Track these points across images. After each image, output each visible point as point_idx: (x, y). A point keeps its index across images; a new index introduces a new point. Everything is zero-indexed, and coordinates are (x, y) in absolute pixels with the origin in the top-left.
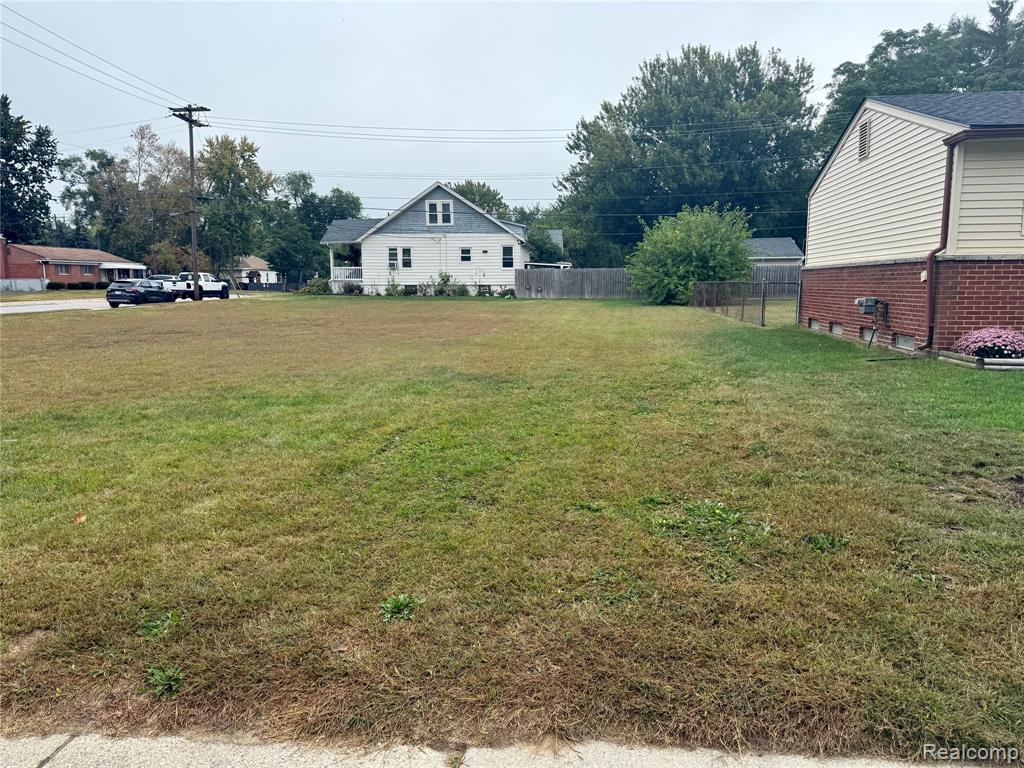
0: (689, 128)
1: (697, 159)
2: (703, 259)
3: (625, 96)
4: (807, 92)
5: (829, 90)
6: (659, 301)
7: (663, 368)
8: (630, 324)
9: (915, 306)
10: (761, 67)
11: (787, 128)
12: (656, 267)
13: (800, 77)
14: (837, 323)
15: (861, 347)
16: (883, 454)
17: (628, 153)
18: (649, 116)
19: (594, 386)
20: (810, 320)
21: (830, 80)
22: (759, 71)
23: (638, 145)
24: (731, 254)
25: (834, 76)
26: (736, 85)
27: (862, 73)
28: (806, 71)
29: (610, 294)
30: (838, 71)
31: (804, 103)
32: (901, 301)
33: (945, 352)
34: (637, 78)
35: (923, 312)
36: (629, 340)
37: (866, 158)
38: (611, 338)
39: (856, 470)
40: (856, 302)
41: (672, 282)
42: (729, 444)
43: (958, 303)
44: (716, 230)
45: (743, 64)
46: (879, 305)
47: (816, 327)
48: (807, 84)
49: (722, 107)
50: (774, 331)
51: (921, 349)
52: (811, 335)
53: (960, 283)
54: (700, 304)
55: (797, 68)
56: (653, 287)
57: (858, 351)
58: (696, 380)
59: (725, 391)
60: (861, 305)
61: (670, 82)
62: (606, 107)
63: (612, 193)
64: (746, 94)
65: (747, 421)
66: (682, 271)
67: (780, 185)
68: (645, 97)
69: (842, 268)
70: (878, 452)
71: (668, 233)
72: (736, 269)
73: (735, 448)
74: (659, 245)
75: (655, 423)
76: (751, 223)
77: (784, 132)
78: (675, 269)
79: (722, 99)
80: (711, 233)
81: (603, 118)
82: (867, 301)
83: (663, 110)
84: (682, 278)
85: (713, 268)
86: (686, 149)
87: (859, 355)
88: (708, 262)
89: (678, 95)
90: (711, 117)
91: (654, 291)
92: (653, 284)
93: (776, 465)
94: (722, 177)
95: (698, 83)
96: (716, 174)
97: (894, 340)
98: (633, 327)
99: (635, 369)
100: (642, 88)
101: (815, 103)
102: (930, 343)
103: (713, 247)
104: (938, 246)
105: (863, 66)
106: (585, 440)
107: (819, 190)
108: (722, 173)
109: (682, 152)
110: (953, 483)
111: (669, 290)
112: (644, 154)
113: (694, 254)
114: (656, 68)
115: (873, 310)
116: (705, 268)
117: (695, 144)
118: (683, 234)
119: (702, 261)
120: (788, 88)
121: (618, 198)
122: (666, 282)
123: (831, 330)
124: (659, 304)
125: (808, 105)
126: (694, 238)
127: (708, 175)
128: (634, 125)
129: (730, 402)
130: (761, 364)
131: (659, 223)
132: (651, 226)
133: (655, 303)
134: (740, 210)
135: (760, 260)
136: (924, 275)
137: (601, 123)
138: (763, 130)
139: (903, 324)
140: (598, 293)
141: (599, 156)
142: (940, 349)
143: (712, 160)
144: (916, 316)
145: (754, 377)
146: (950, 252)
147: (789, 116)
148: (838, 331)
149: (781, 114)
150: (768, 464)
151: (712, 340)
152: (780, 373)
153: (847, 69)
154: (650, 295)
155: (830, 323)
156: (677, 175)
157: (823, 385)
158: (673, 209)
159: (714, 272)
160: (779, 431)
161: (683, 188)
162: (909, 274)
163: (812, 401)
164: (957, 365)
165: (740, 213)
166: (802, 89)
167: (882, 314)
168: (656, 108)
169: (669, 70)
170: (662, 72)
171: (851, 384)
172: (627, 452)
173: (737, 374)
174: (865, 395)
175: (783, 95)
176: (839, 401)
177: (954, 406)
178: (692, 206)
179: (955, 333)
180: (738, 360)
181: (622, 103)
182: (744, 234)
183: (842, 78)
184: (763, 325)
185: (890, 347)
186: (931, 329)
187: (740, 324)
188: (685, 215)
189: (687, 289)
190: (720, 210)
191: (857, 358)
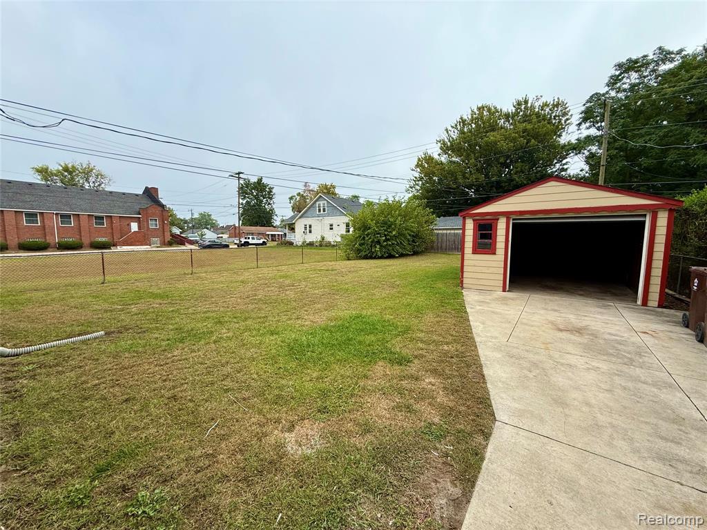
183: (577, 141)
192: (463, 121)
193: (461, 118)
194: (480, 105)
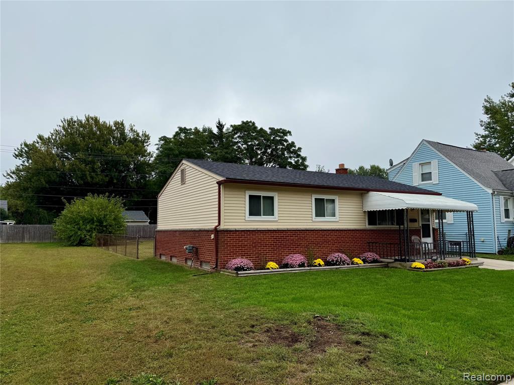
0: (90, 155)
1: (94, 170)
2: (100, 222)
3: (52, 134)
4: (148, 146)
5: (157, 146)
6: (75, 244)
7: (94, 289)
8: (61, 259)
9: (209, 249)
10: (126, 131)
11: (140, 161)
12: (73, 225)
13: (144, 139)
14: (174, 256)
15: (188, 268)
16: (216, 328)
17: (54, 163)
18: (67, 145)
19: (51, 306)
20: (160, 254)
21: (158, 143)
22: (124, 133)
23: (60, 159)
24: (115, 219)
25: (159, 141)
26: (114, 138)
27: (171, 142)
28: (147, 137)
29: (42, 240)
30: (161, 139)
31: (146, 151)
32: (203, 247)
33: (223, 270)
34: (60, 126)
35: (213, 252)
36: (64, 271)
37: (184, 184)
38: (51, 270)
39: (208, 339)
40: (185, 248)
41: (82, 234)
42: (145, 335)
43: (226, 248)
44: (107, 207)
45: (117, 129)
46: (194, 249)
47: (163, 258)
48: (147, 142)
49: (106, 146)
50: (144, 261)
51: (214, 268)
52: (162, 263)
53: (226, 240)
54: (99, 245)
55: (143, 135)
56: (71, 236)
57: (186, 271)
58: (114, 296)
59: (132, 301)
60: (187, 249)
61: (79, 131)
62: (40, 137)
63: (44, 183)
64: (118, 142)
65: (150, 319)
66: (88, 227)
67: (137, 186)
68: (64, 135)
69: (175, 231)
70: (214, 327)
71: (80, 207)
72: (118, 227)
73: (149, 337)
74: (75, 214)
75: (99, 327)
76: (125, 205)
77: (137, 162)
78: (84, 226)
79: (107, 143)
80: (105, 208)
81: (38, 143)
82: (189, 247)
83: (75, 144)
84: (88, 231)
85: (106, 226)
86: (88, 164)
87: (188, 273)
88: (103, 223)
89: (84, 138)
90: (101, 150)
91: (72, 239)
92: (71, 235)
93: (173, 344)
94: (107, 180)
95: (95, 134)
96: (104, 178)
97: (201, 264)
98: (63, 262)
99: (75, 291)
100: (63, 131)
101: (151, 151)
102: (217, 266)
103: (105, 216)
104: (217, 224)
105: (171, 139)
106: (56, 347)
107: (163, 195)
108: (107, 178)
109: (86, 166)
110: (247, 338)
111: (81, 238)
112: (63, 164)
113: (95, 219)
114: (71, 123)
115: (192, 251)
116: (101, 226)
117: (93, 162)
118: (89, 208)
119: (99, 222)
120: (139, 143)
121: (47, 186)
122: (79, 233)
123: (171, 260)
124: (75, 246)
125: (148, 152)
126: (95, 211)
127: (100, 178)
128: (57, 149)
129: (137, 309)
130: (146, 282)
131: (75, 202)
132: (70, 203)
133: (71, 245)
134: (119, 198)
135: (128, 222)
136: (212, 236)
137: (37, 145)
138: (128, 160)
139: (204, 257)
140: (34, 239)
141: (35, 162)
142: (221, 268)
143: (102, 171)
144: (210, 254)
145: (144, 291)
146: (222, 227)
147: (140, 155)
148: (174, 260)
149: (136, 154)
150: (168, 344)
151: (115, 269)
152: (156, 287)
153: (164, 139)
154: (69, 241)
155: (171, 256)
156: (83, 177)
157: (178, 292)
158: (83, 194)
159: (106, 228)
160: (167, 323)
161: (87, 184)
162: (206, 235)
163: (176, 302)
164: (229, 275)
165: (119, 199)
166: (145, 144)
167: (196, 253)
168: (71, 142)
169: (78, 124)
170: (74, 125)
171: (190, 290)
172: (87, 351)
173: (135, 289)
174: (198, 295)
175: (137, 146)
176: (188, 301)
177: (233, 296)
178: (93, 194)
179: (226, 261)
180: (133, 282)
181: (50, 137)
182: (122, 209)
183: (162, 142)
184: (138, 258)
185: (199, 268)
186: (217, 259)
187: (126, 258)
188: (89, 198)
189: (91, 237)
190: (109, 197)
191: (187, 275)
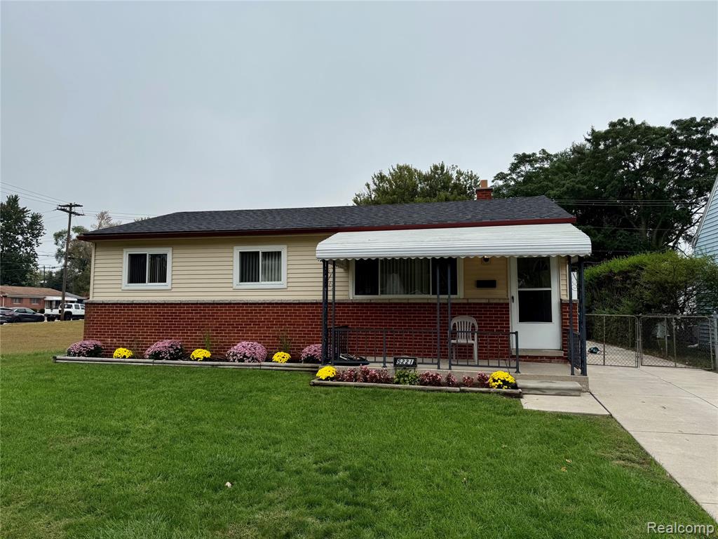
146: (91, 299)
192: (382, 178)
193: (380, 174)
194: (401, 164)
